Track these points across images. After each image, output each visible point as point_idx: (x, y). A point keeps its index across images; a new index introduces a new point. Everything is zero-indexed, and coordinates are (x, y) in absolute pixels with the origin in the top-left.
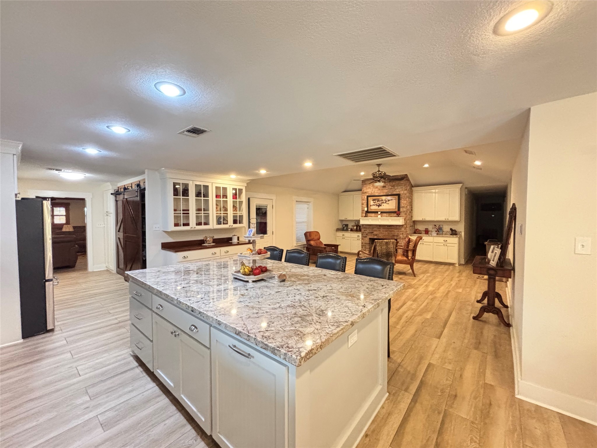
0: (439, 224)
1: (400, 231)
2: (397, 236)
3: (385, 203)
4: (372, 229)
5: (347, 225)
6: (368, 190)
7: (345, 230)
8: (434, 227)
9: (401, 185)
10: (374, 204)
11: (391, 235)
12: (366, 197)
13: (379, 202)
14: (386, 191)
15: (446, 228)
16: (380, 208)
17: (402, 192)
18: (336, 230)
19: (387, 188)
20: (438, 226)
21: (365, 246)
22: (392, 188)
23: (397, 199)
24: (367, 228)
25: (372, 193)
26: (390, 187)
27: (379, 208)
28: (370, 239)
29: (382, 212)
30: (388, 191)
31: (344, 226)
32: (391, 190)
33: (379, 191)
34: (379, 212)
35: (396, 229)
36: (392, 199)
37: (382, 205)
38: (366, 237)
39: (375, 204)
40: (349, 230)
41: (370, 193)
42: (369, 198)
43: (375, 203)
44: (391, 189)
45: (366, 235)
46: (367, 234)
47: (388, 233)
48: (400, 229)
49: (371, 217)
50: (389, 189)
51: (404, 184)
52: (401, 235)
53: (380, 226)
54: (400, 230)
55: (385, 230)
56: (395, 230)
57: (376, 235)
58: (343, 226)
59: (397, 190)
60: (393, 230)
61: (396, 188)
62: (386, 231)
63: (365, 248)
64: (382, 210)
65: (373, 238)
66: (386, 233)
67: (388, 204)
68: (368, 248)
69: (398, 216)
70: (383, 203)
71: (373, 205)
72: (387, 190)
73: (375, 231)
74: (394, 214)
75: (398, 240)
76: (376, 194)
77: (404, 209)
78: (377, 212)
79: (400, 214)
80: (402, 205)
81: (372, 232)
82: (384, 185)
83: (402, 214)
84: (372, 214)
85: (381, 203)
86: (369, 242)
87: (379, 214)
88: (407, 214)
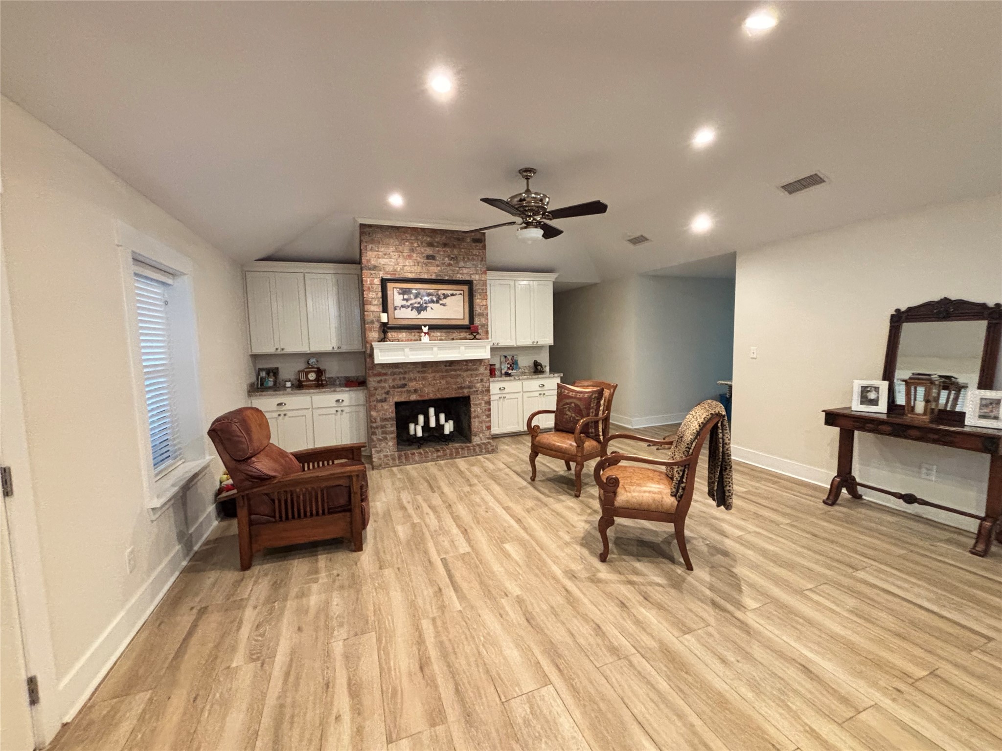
0: (513, 353)
1: (477, 375)
2: (470, 387)
3: (437, 302)
4: (402, 376)
5: (274, 372)
6: (382, 261)
7: (270, 388)
8: (503, 359)
9: (473, 259)
10: (404, 303)
11: (454, 387)
12: (377, 281)
13: (419, 300)
14: (437, 270)
15: (525, 361)
16: (423, 315)
17: (477, 277)
18: (249, 392)
19: (438, 263)
20: (510, 358)
21: (383, 426)
22: (452, 262)
23: (467, 293)
24: (385, 374)
25: (395, 271)
27: (420, 316)
28: (398, 404)
29: (432, 328)
30: (441, 271)
31: (263, 374)
32: (448, 269)
33: (418, 269)
34: (425, 326)
35: (467, 370)
36: (454, 292)
37: (429, 309)
38: (384, 400)
39: (409, 303)
40: (288, 384)
41: (390, 269)
42: (390, 286)
43: (407, 300)
44: (450, 265)
45: (384, 396)
46: (387, 393)
47: (447, 383)
49: (399, 340)
50: (443, 264)
51: (480, 259)
52: (478, 385)
53: (425, 365)
54: (477, 373)
55: (438, 375)
56: (465, 374)
57: (416, 391)
58: (258, 374)
59: (465, 271)
60: (458, 372)
61: (462, 264)
62: (443, 378)
63: (384, 433)
64: (432, 323)
65: (407, 400)
66: (443, 382)
67: (444, 305)
68: (392, 433)
69: (475, 338)
70: (432, 301)
71: (402, 306)
72: (438, 266)
73: (411, 380)
74: (462, 332)
75: (472, 397)
76: (410, 276)
77: (483, 320)
78: (417, 328)
79: (478, 333)
80: (478, 310)
81: (406, 385)
82: (429, 251)
83: (480, 331)
84: (404, 334)
85: (426, 303)
86: (394, 415)
87: (425, 333)
88: (487, 332)
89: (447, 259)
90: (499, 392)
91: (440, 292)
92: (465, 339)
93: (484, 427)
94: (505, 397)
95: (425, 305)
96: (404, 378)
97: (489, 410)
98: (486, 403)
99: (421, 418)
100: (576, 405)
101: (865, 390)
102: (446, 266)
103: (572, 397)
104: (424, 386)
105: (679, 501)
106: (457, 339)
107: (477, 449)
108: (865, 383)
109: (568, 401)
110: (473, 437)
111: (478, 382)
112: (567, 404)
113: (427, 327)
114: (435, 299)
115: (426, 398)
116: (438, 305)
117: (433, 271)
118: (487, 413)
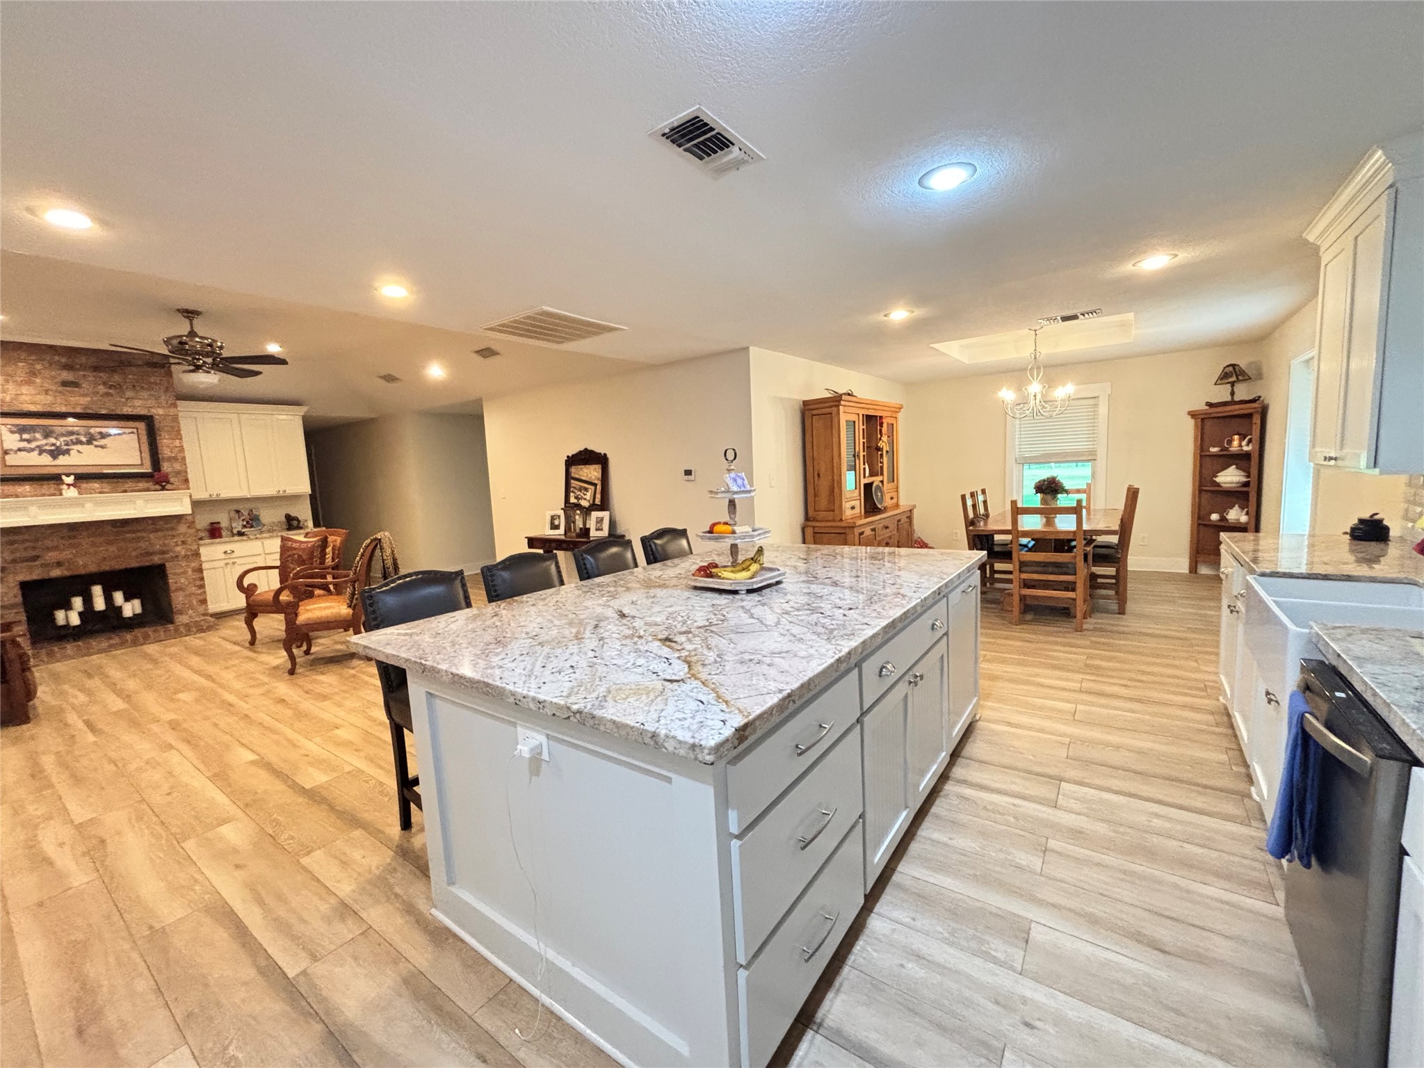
0: (249, 506)
1: (174, 536)
2: (163, 553)
3: (89, 442)
4: (28, 545)
8: (233, 514)
10: (24, 444)
11: (134, 554)
13: (51, 440)
14: (84, 401)
15: (272, 516)
16: (62, 460)
17: (161, 411)
19: (85, 391)
20: (246, 513)
22: (112, 391)
23: (143, 432)
26: (102, 389)
27: (57, 462)
28: (25, 586)
29: (83, 477)
30: (93, 402)
32: (106, 399)
33: (46, 399)
34: (68, 475)
35: (157, 530)
36: (120, 431)
37: (73, 452)
39: (33, 445)
43: (29, 441)
44: (107, 394)
47: (119, 549)
48: (173, 529)
49: (17, 496)
50: (96, 393)
51: (162, 386)
52: (178, 548)
53: (74, 527)
54: (173, 533)
55: (100, 540)
56: (152, 536)
57: (59, 564)
59: (138, 403)
60: (139, 534)
61: (130, 394)
62: (110, 543)
64: (79, 471)
65: (42, 577)
66: (112, 548)
67: (102, 447)
69: (163, 489)
70: (79, 442)
71: (20, 450)
72: (84, 395)
73: (49, 549)
74: (140, 482)
75: (167, 565)
76: (33, 408)
77: (177, 466)
78: (56, 478)
79: (168, 482)
80: (165, 452)
81: (38, 557)
82: (66, 375)
83: (172, 480)
84: (27, 487)
85: (66, 445)
86: (19, 599)
87: (69, 485)
88: (187, 481)
89: (101, 387)
90: (223, 556)
91: (92, 431)
92: (148, 490)
93: (195, 602)
94: (234, 563)
95: (65, 447)
96: (34, 548)
97: (202, 579)
98: (194, 570)
99: (78, 602)
100: (299, 556)
101: (553, 518)
102: (102, 396)
103: (295, 549)
104: (75, 556)
105: (353, 610)
106: (132, 491)
107: (182, 629)
108: (553, 513)
109: (290, 553)
110: (176, 617)
111: (177, 545)
112: (289, 556)
113: (72, 477)
114: (84, 439)
115: (83, 572)
116: (92, 446)
117: (79, 401)
118: (198, 583)
